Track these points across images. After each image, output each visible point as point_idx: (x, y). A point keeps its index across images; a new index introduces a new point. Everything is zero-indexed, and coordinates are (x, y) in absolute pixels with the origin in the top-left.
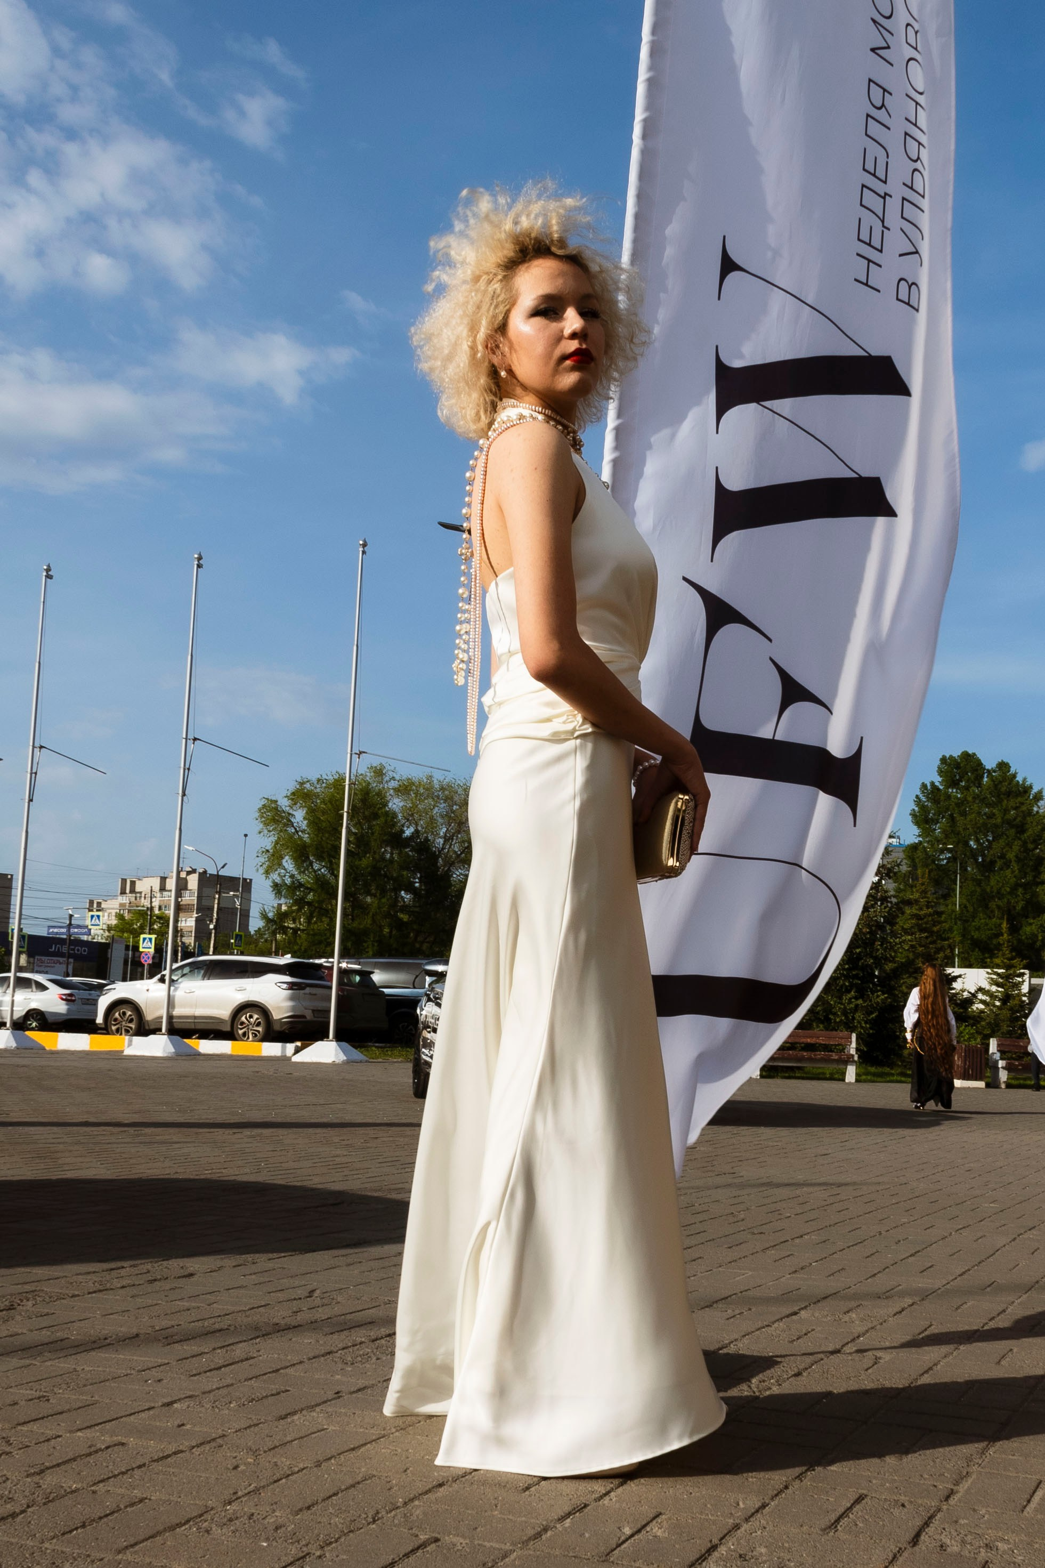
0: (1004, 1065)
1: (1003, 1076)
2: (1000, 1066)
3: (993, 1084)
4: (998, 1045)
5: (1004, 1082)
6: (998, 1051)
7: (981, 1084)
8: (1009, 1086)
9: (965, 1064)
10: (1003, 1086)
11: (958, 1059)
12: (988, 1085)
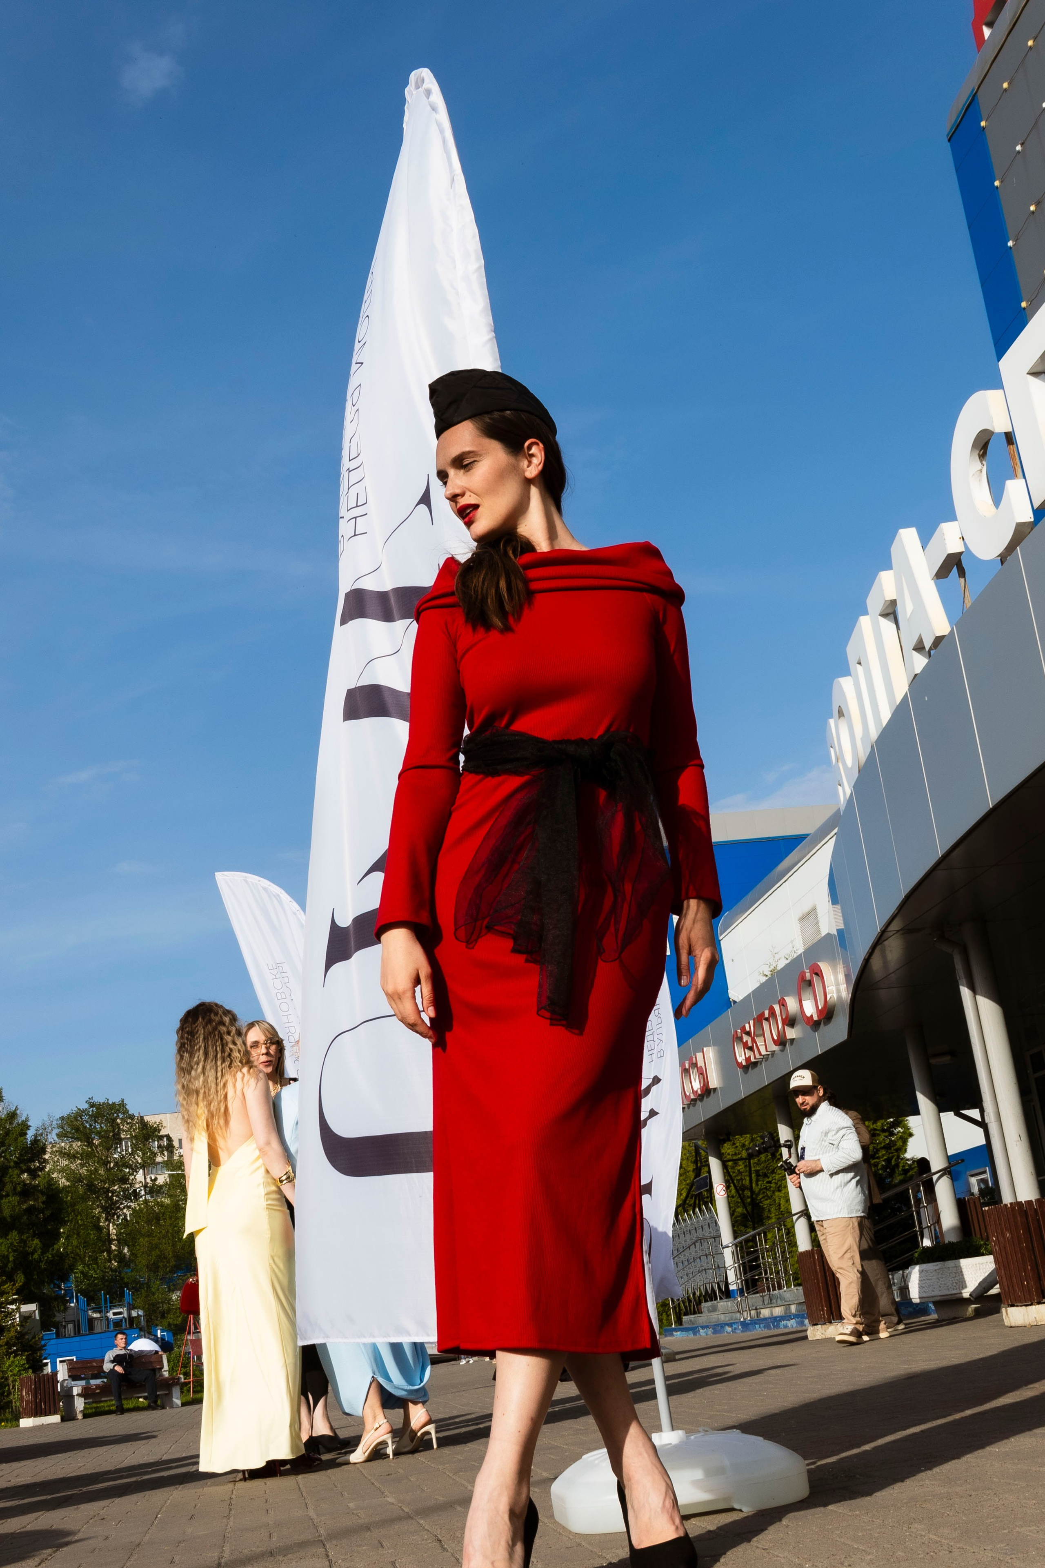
0: (80, 1392)
1: (79, 1404)
2: (75, 1393)
3: (68, 1416)
4: (69, 1370)
5: (81, 1411)
6: (69, 1376)
7: (56, 1419)
8: (86, 1416)
9: (36, 1398)
10: (80, 1416)
11: (27, 1393)
12: (63, 1419)
